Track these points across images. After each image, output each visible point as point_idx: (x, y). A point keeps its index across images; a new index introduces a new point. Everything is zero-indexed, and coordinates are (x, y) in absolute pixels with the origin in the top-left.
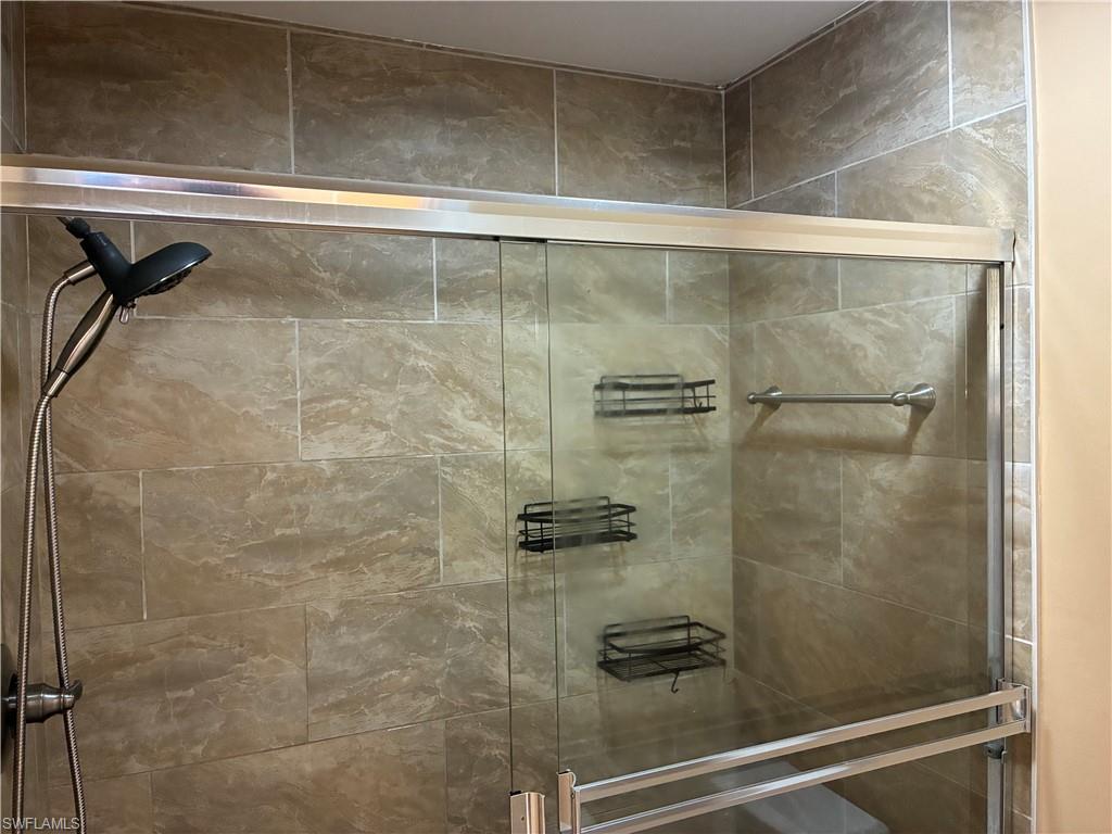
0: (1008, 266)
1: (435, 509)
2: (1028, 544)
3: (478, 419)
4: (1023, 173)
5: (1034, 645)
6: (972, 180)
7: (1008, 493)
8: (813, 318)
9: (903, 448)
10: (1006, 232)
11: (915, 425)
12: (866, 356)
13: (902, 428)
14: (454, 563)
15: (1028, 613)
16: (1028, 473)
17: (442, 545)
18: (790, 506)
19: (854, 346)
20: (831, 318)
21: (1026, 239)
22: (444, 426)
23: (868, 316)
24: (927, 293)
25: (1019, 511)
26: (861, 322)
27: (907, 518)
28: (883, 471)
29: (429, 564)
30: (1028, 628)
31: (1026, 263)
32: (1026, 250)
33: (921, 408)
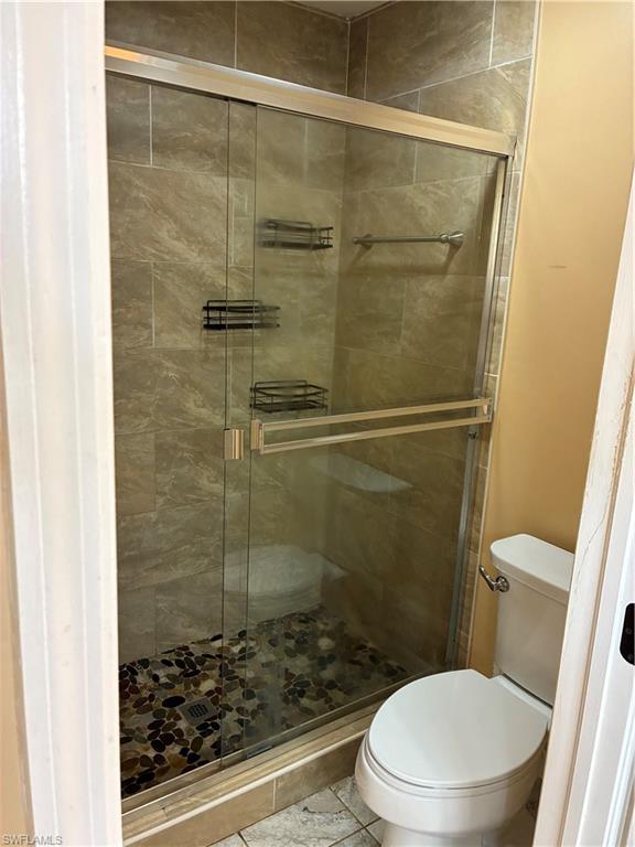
0: (510, 158)
1: (150, 298)
2: (501, 322)
3: (178, 239)
4: (524, 100)
5: (498, 376)
6: (497, 102)
7: (495, 294)
8: (397, 189)
9: (442, 271)
10: (511, 137)
11: (450, 257)
12: (426, 214)
13: (443, 259)
14: (162, 335)
15: (497, 360)
16: (506, 281)
17: (153, 322)
18: (373, 311)
19: (421, 208)
20: (408, 190)
21: (522, 143)
22: (156, 241)
23: (430, 188)
24: (465, 175)
25: (500, 303)
26: (425, 192)
27: (441, 313)
28: (430, 286)
29: (145, 333)
30: (496, 368)
31: (520, 158)
32: (521, 149)
33: (454, 246)
